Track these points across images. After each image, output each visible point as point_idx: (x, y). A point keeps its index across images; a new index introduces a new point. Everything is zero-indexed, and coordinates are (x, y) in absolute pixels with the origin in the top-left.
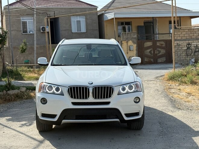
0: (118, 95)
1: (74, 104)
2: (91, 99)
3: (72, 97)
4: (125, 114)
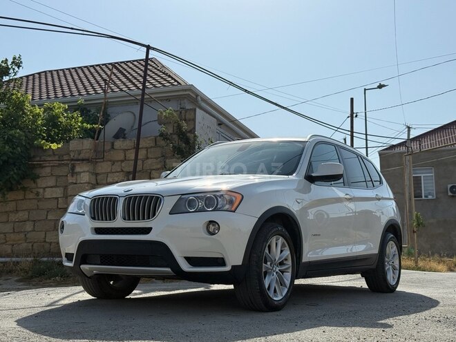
0: (170, 214)
1: (98, 231)
4: (185, 257)
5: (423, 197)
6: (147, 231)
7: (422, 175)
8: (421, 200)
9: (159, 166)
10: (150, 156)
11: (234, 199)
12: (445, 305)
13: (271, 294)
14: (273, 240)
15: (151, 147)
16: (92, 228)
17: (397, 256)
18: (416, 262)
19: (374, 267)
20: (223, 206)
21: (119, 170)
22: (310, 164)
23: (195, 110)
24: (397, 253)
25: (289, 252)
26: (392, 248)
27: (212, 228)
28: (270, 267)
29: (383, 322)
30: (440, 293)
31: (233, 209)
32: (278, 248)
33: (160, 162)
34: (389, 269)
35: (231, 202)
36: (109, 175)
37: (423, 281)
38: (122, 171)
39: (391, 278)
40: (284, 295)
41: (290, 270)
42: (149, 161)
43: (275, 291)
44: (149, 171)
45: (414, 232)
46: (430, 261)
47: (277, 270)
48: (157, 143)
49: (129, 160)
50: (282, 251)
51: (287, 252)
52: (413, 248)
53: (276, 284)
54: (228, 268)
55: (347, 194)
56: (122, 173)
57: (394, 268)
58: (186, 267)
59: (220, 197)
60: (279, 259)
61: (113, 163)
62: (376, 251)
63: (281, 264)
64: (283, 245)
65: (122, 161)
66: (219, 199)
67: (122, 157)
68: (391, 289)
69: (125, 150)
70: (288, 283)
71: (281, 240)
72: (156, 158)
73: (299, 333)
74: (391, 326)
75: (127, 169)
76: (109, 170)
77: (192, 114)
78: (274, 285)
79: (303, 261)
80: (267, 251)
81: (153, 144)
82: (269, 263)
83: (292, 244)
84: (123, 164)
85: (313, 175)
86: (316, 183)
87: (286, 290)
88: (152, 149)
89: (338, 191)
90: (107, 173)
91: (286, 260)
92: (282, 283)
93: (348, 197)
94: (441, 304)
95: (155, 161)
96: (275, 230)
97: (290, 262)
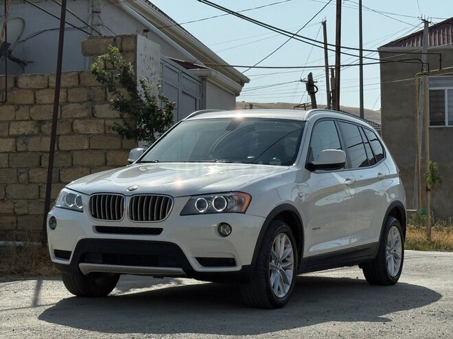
0: (181, 215)
1: (100, 229)
2: (126, 222)
3: (95, 216)
4: (197, 258)
5: (447, 125)
6: (158, 231)
7: (446, 89)
8: (442, 129)
9: (85, 114)
10: (71, 99)
11: (243, 199)
12: (447, 300)
13: (276, 291)
14: (278, 238)
15: (73, 87)
16: (93, 226)
17: (400, 243)
18: (429, 235)
19: (373, 257)
20: (232, 207)
21: (26, 118)
22: (310, 149)
23: (135, 37)
24: (400, 239)
25: (291, 249)
26: (394, 234)
27: (224, 230)
28: (274, 265)
29: (384, 316)
30: (447, 285)
31: (243, 210)
32: (282, 246)
33: (87, 108)
34: (390, 258)
35: (240, 203)
36: (12, 124)
37: (431, 268)
38: (31, 119)
39: (392, 269)
40: (287, 292)
41: (292, 267)
42: (71, 107)
43: (279, 289)
44: (71, 120)
45: (428, 190)
46: (448, 232)
47: (281, 268)
48: (81, 82)
49: (40, 104)
50: (285, 248)
51: (290, 250)
52: (425, 213)
53: (280, 283)
54: (238, 268)
55: (347, 180)
56: (30, 122)
57: (396, 257)
58: (197, 267)
59: (229, 198)
60: (282, 257)
61: (18, 107)
62: (377, 239)
63: (284, 261)
64: (286, 243)
65: (30, 105)
66: (229, 200)
67: (31, 100)
68: (392, 282)
69: (35, 90)
70: (290, 279)
71: (285, 237)
72: (80, 103)
73: (314, 326)
74: (390, 320)
75: (37, 117)
76: (12, 118)
77: (132, 42)
78: (278, 284)
79: (304, 256)
80: (272, 250)
81: (75, 83)
82: (273, 261)
83: (294, 240)
84: (32, 110)
85: (314, 163)
86: (316, 171)
87: (289, 287)
88: (74, 90)
89: (339, 178)
90: (9, 122)
91: (288, 257)
92: (285, 281)
93: (348, 182)
94: (443, 298)
95: (78, 106)
96: (280, 228)
97: (292, 259)
